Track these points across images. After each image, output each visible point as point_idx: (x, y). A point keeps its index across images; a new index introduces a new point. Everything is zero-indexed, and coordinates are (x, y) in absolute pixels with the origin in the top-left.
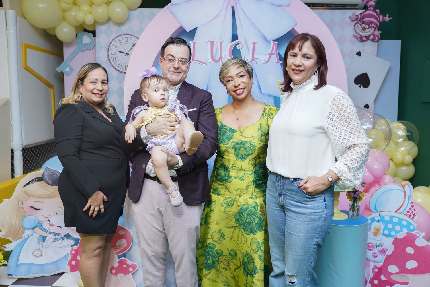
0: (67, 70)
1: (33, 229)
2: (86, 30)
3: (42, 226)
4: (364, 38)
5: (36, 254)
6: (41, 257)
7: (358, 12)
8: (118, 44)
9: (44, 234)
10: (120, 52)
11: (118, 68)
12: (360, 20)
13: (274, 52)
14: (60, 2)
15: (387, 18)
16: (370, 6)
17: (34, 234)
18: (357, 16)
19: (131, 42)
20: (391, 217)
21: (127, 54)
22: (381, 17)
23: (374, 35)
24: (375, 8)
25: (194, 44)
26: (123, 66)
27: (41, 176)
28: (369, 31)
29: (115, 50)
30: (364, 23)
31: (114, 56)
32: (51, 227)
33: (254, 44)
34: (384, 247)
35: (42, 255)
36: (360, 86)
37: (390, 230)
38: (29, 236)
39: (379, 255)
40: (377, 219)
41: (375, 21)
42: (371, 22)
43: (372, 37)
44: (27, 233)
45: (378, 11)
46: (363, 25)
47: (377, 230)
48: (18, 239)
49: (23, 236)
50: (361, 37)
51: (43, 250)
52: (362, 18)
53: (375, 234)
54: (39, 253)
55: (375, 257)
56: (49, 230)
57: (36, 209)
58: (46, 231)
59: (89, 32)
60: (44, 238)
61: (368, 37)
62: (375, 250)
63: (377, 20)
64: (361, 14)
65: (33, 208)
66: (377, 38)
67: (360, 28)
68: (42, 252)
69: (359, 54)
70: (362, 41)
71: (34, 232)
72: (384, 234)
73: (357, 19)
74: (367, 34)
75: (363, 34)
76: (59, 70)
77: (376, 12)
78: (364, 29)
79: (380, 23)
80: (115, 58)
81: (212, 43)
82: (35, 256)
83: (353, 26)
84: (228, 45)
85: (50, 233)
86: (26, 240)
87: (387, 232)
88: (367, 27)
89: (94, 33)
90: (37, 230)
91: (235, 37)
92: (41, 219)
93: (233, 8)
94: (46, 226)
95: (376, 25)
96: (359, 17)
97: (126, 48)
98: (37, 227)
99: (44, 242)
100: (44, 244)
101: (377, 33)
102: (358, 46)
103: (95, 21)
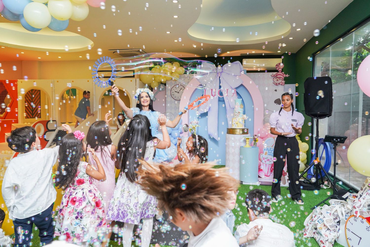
2: (161, 83)
4: (278, 84)
7: (275, 73)
8: (175, 89)
10: (176, 92)
11: (174, 98)
12: (275, 77)
13: (235, 92)
15: (287, 76)
16: (280, 71)
18: (274, 75)
19: (180, 88)
20: (270, 148)
21: (178, 92)
22: (285, 75)
23: (282, 83)
24: (282, 71)
25: (205, 90)
26: (177, 97)
28: (280, 81)
29: (173, 91)
30: (277, 78)
31: (173, 93)
33: (227, 90)
34: (268, 158)
36: (277, 104)
37: (270, 153)
39: (267, 162)
40: (266, 149)
41: (282, 77)
42: (280, 77)
43: (281, 83)
45: (283, 73)
46: (277, 79)
47: (266, 153)
50: (276, 84)
52: (276, 76)
53: (265, 154)
55: (265, 162)
59: (163, 84)
61: (279, 84)
62: (266, 160)
63: (283, 76)
64: (276, 74)
66: (283, 84)
67: (276, 80)
69: (276, 90)
70: (277, 85)
72: (268, 154)
73: (274, 76)
74: (279, 82)
75: (277, 82)
77: (282, 73)
78: (277, 80)
79: (285, 78)
80: (174, 94)
81: (212, 90)
83: (273, 79)
84: (218, 90)
87: (269, 154)
88: (279, 79)
89: (165, 84)
91: (220, 87)
93: (219, 77)
95: (283, 78)
96: (275, 75)
97: (178, 90)
101: (284, 82)
102: (276, 87)
103: (167, 80)
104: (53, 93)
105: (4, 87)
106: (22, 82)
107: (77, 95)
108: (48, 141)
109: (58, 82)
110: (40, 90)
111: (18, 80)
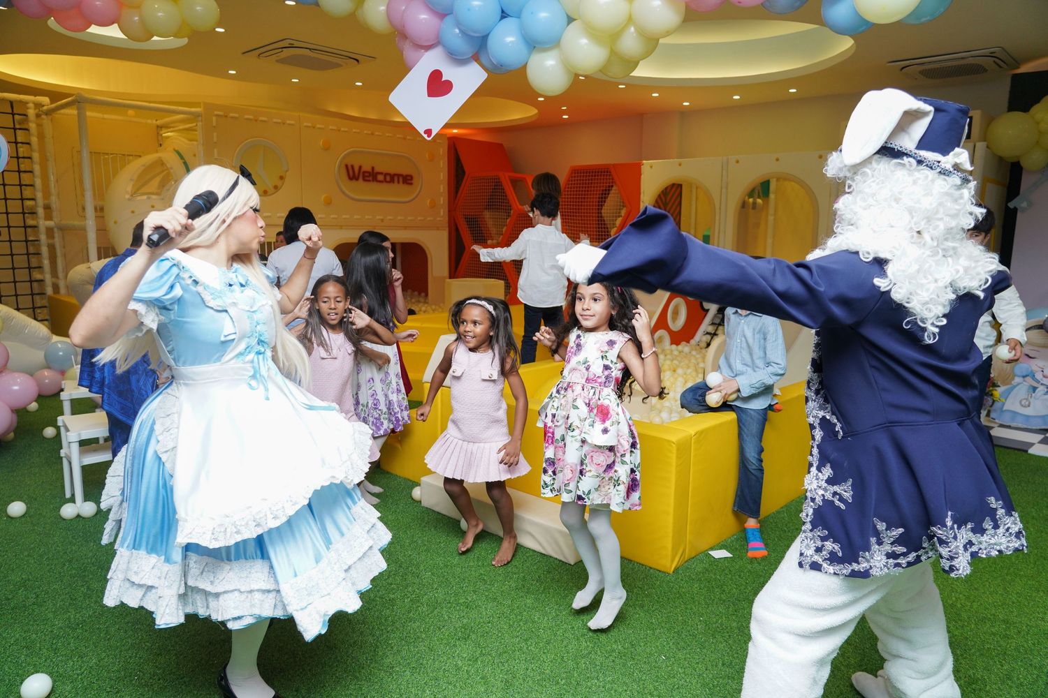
0: (1024, 205)
1: (1024, 377)
3: (1034, 376)
5: (1023, 403)
6: (1028, 408)
9: (1035, 384)
14: (1038, 123)
17: (1025, 383)
27: (1042, 323)
32: (1044, 379)
35: (1029, 406)
38: (1019, 384)
44: (1017, 380)
48: (1006, 385)
49: (1013, 382)
51: (1032, 400)
54: (1027, 403)
56: (1041, 382)
57: (1031, 357)
58: (1038, 382)
60: (1035, 389)
65: (1027, 355)
68: (1030, 403)
71: (1024, 381)
76: (1011, 205)
82: (1022, 406)
85: (1042, 384)
86: (1015, 387)
90: (1028, 379)
92: (1034, 368)
94: (1039, 376)
98: (1028, 376)
99: (1034, 392)
100: (1033, 395)
104: (724, 190)
105: (613, 179)
106: (651, 167)
107: (772, 196)
108: (708, 310)
109: (737, 162)
110: (681, 185)
111: (644, 162)
